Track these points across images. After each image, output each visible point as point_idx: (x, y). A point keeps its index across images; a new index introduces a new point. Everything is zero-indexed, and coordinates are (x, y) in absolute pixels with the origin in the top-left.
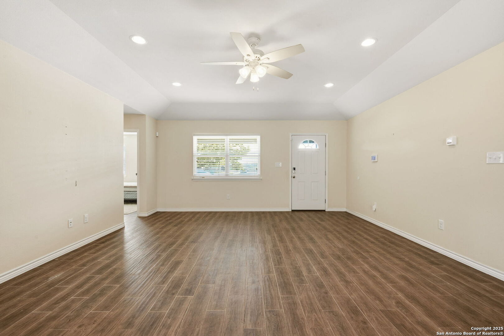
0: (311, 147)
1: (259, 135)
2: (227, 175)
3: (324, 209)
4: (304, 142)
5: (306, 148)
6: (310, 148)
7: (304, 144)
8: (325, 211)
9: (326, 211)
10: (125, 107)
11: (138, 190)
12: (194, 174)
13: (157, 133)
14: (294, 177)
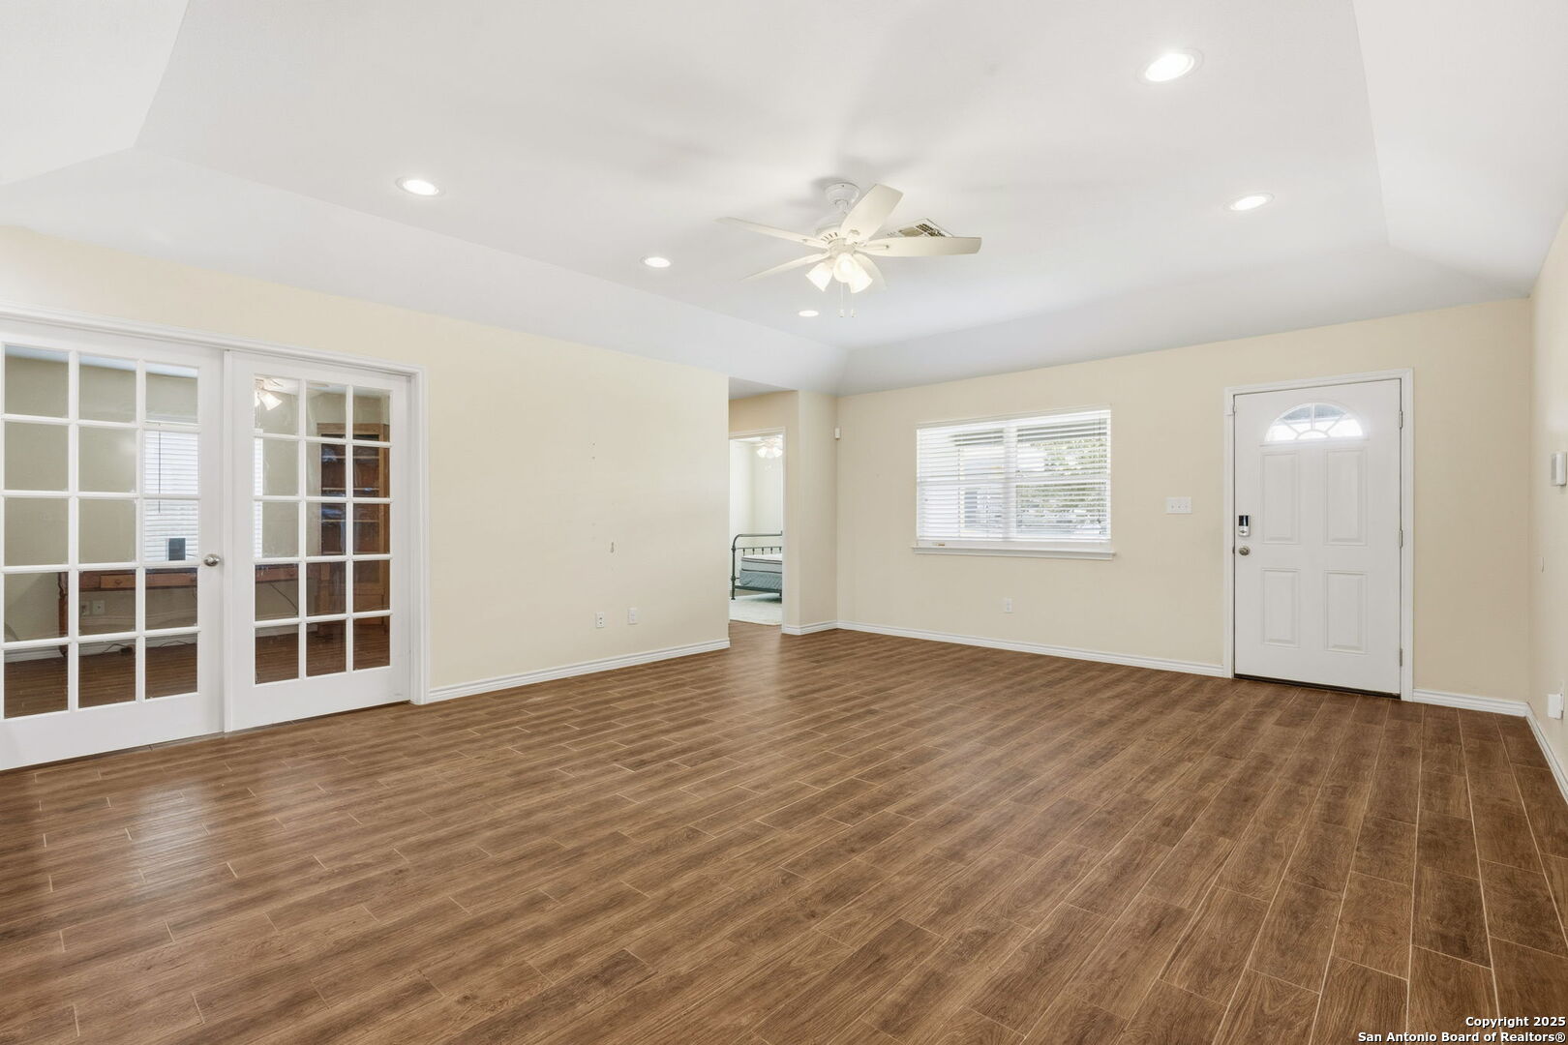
0: (1326, 433)
1: (1107, 408)
2: (1006, 540)
3: (1395, 691)
4: (1289, 417)
5: (1302, 437)
6: (1322, 436)
7: (1295, 426)
8: (1398, 697)
9: (1403, 699)
10: (732, 382)
11: (784, 569)
12: (918, 535)
13: (837, 430)
14: (1245, 552)
